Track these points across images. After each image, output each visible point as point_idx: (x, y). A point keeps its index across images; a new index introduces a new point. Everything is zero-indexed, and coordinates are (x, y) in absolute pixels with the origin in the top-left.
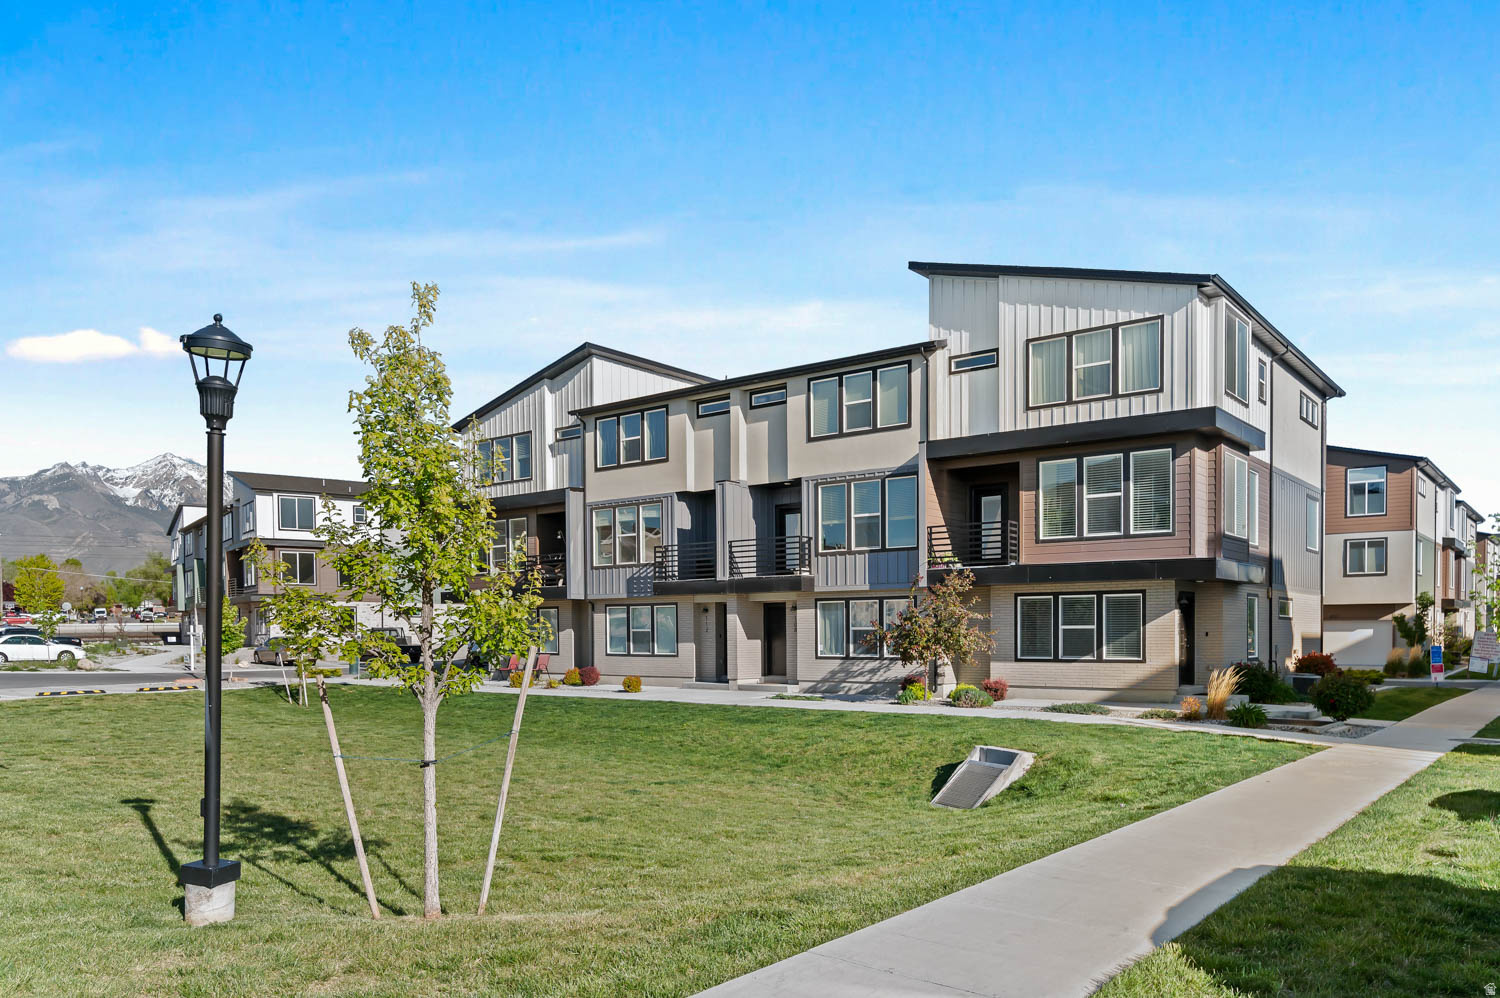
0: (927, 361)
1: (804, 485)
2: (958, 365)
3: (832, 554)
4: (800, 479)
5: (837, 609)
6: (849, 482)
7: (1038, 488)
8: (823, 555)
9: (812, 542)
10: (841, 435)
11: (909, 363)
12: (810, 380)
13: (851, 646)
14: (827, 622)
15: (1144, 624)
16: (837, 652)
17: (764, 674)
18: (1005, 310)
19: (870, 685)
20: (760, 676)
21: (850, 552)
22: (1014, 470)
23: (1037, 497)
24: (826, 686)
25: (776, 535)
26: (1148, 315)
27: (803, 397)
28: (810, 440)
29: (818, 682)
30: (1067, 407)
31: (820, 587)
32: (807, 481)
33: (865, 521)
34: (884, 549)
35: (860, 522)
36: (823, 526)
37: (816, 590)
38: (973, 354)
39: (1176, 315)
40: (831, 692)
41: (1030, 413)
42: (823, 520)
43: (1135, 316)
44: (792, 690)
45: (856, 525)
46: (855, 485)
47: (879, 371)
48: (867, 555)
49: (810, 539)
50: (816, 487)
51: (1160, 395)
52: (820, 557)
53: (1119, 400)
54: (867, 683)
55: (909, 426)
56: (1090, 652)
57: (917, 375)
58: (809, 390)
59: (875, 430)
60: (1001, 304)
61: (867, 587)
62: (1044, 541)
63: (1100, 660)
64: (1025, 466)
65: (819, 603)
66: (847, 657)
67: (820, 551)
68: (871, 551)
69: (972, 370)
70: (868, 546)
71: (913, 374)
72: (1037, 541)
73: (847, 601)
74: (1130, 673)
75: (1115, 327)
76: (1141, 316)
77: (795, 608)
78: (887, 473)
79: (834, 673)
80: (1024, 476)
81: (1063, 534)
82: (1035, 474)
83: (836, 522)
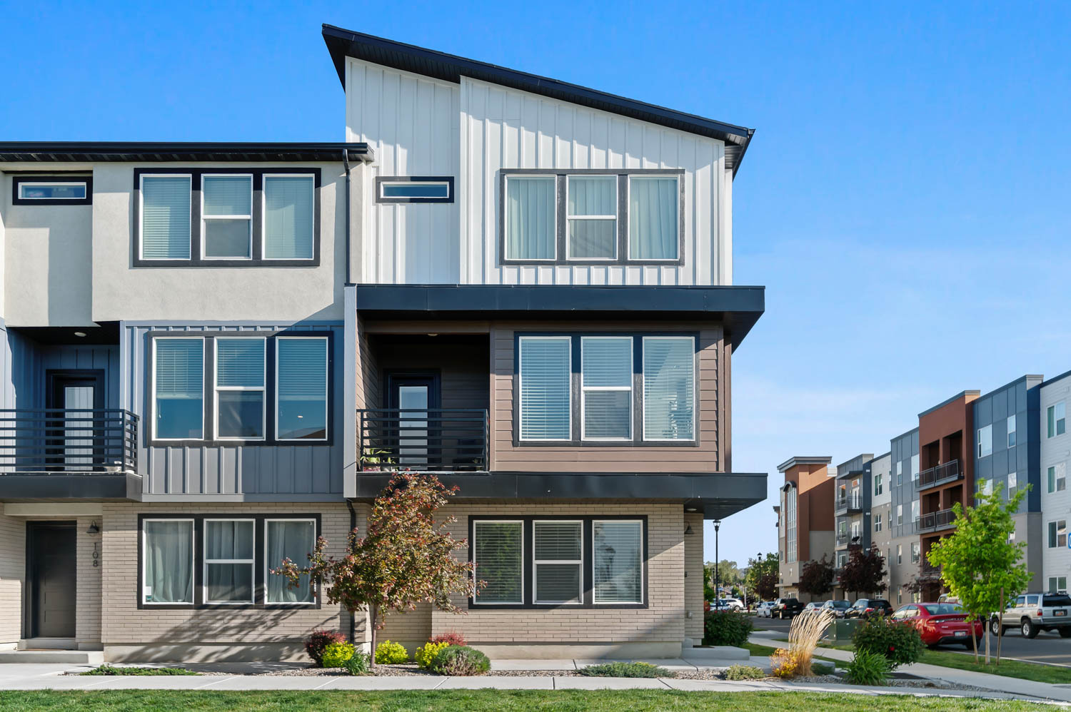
0: (348, 173)
1: (125, 335)
2: (389, 191)
3: (176, 445)
4: (116, 325)
5: (177, 531)
6: (210, 337)
7: (516, 371)
8: (158, 445)
9: (140, 424)
10: (196, 263)
11: (317, 172)
12: (137, 172)
13: (205, 590)
14: (159, 552)
15: (646, 559)
16: (176, 598)
17: (25, 635)
18: (470, 126)
19: (242, 648)
20: (18, 637)
21: (210, 444)
22: (483, 343)
23: (515, 383)
24: (165, 650)
25: (48, 406)
26: (664, 167)
27: (125, 197)
28: (136, 263)
29: (149, 645)
30: (557, 267)
31: (152, 494)
32: (132, 328)
33: (239, 399)
34: (270, 441)
35: (228, 399)
36: (158, 401)
37: (145, 499)
38: (413, 179)
39: (699, 172)
40: (173, 663)
41: (504, 267)
42: (158, 391)
43: (648, 165)
44: (96, 659)
45: (221, 404)
46: (219, 341)
47: (265, 176)
48: (240, 448)
49: (135, 418)
50: (147, 338)
51: (680, 268)
52: (153, 449)
53: (627, 267)
54: (239, 643)
55: (316, 263)
56: (575, 595)
57: (329, 192)
58: (136, 186)
59: (258, 263)
60: (463, 115)
61: (240, 498)
62: (525, 444)
63: (588, 605)
64: (499, 340)
65: (145, 521)
66: (200, 607)
67: (154, 438)
68: (248, 444)
69: (412, 201)
70: (243, 435)
71: (322, 189)
72: (515, 442)
73: (199, 519)
74: (631, 623)
75: (623, 174)
76: (654, 166)
77: (96, 529)
78: (277, 329)
79: (177, 632)
80: (498, 353)
81: (550, 435)
82: (512, 352)
83: (183, 396)
